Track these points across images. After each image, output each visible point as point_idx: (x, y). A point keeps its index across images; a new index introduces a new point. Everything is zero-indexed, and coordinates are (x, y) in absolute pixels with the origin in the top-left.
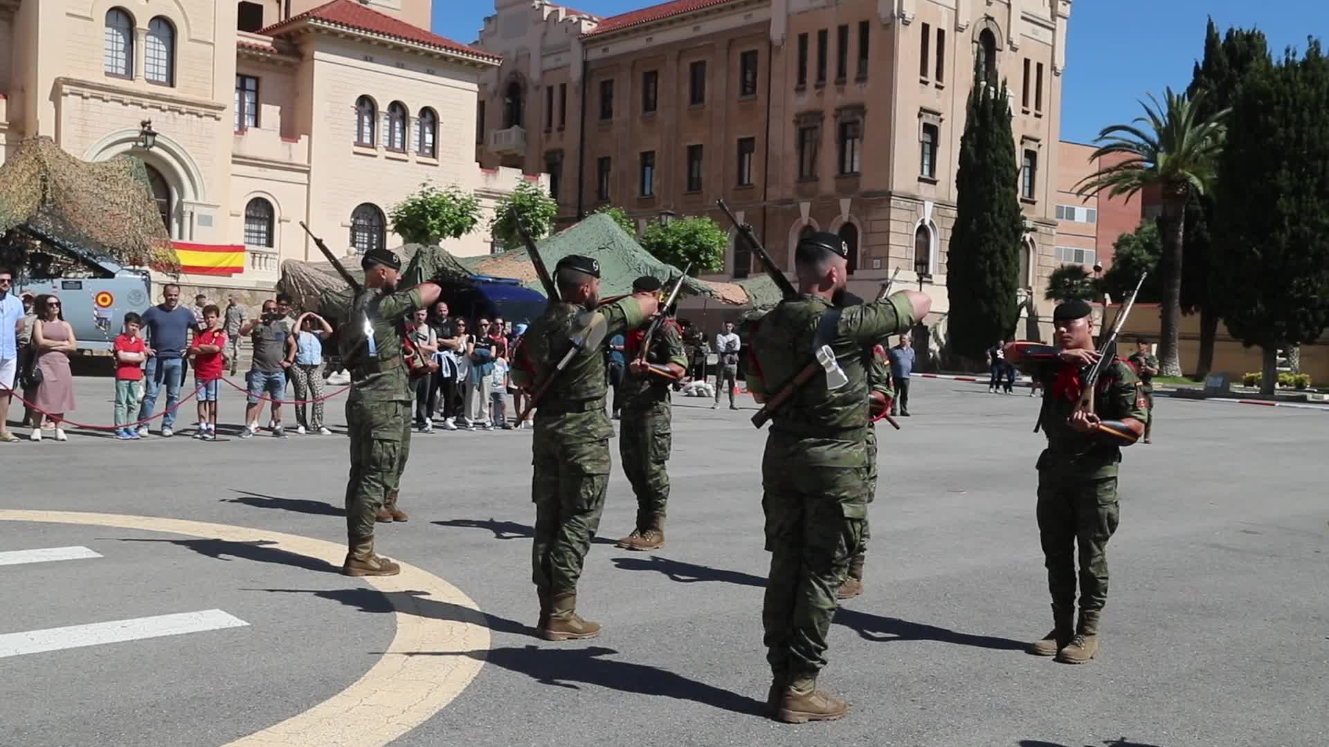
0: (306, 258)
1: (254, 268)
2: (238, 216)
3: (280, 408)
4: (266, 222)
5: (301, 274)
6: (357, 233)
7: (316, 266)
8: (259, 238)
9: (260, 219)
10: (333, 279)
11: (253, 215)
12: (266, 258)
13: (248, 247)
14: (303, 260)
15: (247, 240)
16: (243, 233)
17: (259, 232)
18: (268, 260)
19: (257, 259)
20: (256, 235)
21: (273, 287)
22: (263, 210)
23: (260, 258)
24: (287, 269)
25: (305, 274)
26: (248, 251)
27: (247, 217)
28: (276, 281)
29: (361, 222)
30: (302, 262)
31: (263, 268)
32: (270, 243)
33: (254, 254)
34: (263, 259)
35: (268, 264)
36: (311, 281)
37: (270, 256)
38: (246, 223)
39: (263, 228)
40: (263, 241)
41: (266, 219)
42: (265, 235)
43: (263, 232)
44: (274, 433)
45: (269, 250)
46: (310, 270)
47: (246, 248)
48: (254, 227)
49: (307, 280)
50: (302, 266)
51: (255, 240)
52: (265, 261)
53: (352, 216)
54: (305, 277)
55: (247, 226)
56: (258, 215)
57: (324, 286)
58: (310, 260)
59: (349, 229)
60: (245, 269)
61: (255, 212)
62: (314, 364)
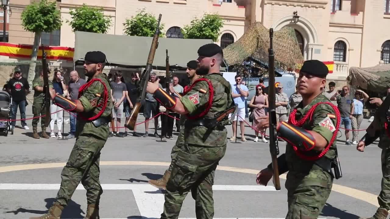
0: (360, 66)
1: (337, 71)
2: (331, 49)
3: (348, 133)
4: (343, 51)
6: (384, 54)
7: (365, 69)
8: (340, 58)
9: (340, 50)
10: (373, 75)
11: (337, 48)
12: (343, 66)
13: (335, 62)
14: (359, 67)
15: (334, 59)
16: (333, 56)
17: (340, 55)
18: (344, 67)
19: (339, 67)
20: (338, 56)
21: (345, 79)
22: (342, 46)
23: (340, 66)
24: (352, 71)
25: (360, 73)
26: (335, 64)
27: (335, 49)
28: (347, 77)
29: (386, 49)
30: (358, 68)
31: (341, 70)
32: (344, 60)
33: (337, 65)
34: (341, 67)
35: (343, 69)
36: (363, 76)
37: (344, 65)
38: (334, 51)
39: (342, 54)
40: (342, 59)
41: (343, 49)
42: (342, 56)
43: (342, 55)
44: (346, 143)
45: (344, 63)
46: (362, 71)
47: (334, 63)
48: (338, 53)
49: (361, 75)
50: (358, 69)
51: (338, 59)
52: (342, 68)
53: (382, 47)
54: (360, 74)
55: (335, 53)
56: (339, 48)
57: (369, 78)
58: (362, 67)
59: (380, 52)
60: (333, 72)
61: (338, 47)
62: (359, 114)
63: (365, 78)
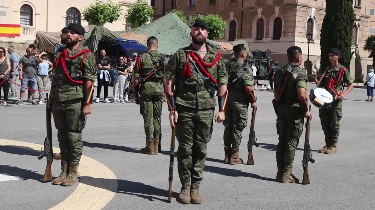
0: (47, 31)
1: (24, 34)
2: (17, 12)
4: (29, 15)
5: (45, 37)
6: (69, 20)
7: (52, 34)
8: (26, 22)
9: (27, 13)
10: (58, 39)
11: (24, 12)
12: (30, 30)
13: (22, 25)
14: (46, 31)
15: (21, 22)
16: (19, 19)
17: (26, 19)
18: (30, 31)
19: (26, 31)
20: (25, 20)
21: (32, 43)
22: (28, 10)
23: (27, 30)
24: (39, 35)
25: (47, 37)
26: (22, 27)
27: (21, 12)
28: (34, 40)
29: (70, 15)
30: (45, 32)
31: (28, 34)
32: (31, 24)
33: (24, 28)
34: (28, 31)
35: (30, 33)
36: (49, 40)
37: (31, 29)
38: (21, 15)
39: (28, 17)
40: (28, 23)
41: (30, 14)
42: (29, 21)
43: (28, 19)
44: (32, 104)
45: (31, 27)
46: (49, 35)
47: (21, 26)
48: (24, 17)
49: (48, 40)
50: (45, 34)
51: (25, 23)
52: (29, 32)
53: (66, 13)
54: (47, 39)
55: (21, 17)
56: (26, 12)
57: (55, 42)
58: (49, 31)
59: (65, 18)
60: (20, 35)
61: (25, 10)
62: (45, 75)
63: (51, 42)
